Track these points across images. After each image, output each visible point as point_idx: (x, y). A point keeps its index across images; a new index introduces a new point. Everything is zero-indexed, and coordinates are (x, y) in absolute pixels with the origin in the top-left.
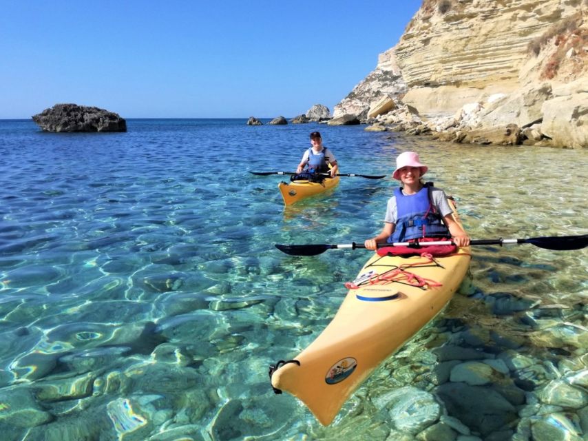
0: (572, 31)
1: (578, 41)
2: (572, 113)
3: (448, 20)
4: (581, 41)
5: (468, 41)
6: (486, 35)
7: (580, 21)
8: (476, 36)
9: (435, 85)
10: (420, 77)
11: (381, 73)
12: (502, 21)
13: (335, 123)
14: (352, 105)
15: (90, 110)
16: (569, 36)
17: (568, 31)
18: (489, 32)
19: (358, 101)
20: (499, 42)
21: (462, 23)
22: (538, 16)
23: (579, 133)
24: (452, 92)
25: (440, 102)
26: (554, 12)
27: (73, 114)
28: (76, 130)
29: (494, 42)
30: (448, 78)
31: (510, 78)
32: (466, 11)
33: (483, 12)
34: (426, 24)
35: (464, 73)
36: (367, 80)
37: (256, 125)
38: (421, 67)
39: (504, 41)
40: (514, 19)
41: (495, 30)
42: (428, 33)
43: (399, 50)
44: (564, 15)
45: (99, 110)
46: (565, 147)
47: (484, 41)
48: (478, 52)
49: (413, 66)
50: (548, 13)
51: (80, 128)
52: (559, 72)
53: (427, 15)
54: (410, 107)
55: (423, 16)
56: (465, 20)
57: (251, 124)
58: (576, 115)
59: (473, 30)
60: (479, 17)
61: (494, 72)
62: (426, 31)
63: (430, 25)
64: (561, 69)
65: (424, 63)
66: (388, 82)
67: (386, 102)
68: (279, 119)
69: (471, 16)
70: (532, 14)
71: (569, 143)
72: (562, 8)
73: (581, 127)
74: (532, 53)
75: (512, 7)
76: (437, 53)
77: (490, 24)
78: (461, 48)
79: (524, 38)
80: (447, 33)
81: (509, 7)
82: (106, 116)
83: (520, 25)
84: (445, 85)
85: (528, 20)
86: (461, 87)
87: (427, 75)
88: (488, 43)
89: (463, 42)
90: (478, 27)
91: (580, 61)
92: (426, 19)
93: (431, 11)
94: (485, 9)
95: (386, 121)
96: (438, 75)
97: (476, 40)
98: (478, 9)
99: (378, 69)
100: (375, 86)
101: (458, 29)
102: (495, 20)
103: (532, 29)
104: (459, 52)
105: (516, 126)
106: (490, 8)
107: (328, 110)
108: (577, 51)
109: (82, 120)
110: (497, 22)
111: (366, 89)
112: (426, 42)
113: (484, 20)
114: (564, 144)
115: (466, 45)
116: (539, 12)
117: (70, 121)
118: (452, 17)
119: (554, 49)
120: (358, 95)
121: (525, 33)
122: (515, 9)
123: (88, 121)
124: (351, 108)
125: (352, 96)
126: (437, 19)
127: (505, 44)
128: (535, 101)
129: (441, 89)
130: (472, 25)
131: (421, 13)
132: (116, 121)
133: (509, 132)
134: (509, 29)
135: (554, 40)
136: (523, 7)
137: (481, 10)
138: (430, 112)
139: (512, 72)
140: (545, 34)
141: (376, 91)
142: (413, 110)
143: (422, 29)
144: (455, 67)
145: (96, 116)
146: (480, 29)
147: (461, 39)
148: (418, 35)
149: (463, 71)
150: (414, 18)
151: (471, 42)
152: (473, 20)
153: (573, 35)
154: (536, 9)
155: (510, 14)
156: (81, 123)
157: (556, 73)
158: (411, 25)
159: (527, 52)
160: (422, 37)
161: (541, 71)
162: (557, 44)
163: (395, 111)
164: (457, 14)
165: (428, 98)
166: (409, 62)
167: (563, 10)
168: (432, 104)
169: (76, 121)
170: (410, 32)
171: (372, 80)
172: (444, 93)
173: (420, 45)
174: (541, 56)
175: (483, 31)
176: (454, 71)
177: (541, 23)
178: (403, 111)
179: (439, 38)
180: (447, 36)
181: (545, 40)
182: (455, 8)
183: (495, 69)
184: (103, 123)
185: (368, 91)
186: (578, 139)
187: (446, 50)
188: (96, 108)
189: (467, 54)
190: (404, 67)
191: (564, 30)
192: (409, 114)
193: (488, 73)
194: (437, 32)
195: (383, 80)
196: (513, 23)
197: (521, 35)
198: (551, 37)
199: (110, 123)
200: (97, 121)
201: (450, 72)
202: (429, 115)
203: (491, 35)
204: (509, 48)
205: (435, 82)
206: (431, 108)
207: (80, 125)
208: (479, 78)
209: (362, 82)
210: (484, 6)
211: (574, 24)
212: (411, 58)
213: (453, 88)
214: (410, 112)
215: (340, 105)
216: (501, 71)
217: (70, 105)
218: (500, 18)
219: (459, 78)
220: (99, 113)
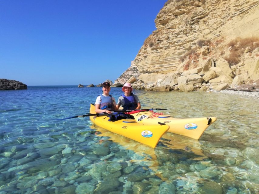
0: (194, 54)
1: (195, 57)
2: (186, 81)
3: (153, 49)
4: (197, 57)
5: (160, 57)
6: (166, 55)
7: (196, 50)
8: (163, 55)
9: (150, 73)
10: (144, 70)
11: (132, 68)
12: (172, 50)
13: (113, 86)
14: (122, 80)
15: (12, 81)
16: (193, 56)
17: (192, 54)
18: (168, 54)
19: (124, 79)
20: (171, 57)
21: (158, 50)
22: (184, 48)
23: (187, 87)
24: (155, 75)
25: (152, 79)
26: (189, 47)
27: (5, 83)
28: (6, 89)
29: (169, 57)
30: (154, 70)
31: (175, 70)
32: (159, 46)
33: (165, 47)
34: (145, 51)
35: (159, 69)
36: (127, 71)
37: (81, 87)
38: (144, 66)
39: (172, 57)
40: (175, 49)
41: (169, 53)
42: (146, 54)
43: (136, 60)
44: (192, 48)
45: (16, 81)
46: (183, 92)
47: (166, 57)
48: (164, 61)
49: (141, 66)
50: (187, 47)
51: (8, 88)
52: (189, 68)
53: (145, 48)
54: (141, 81)
55: (144, 48)
56: (159, 49)
57: (79, 87)
58: (187, 82)
59: (162, 53)
60: (164, 49)
61: (169, 68)
62: (145, 53)
63: (147, 51)
64: (190, 67)
65: (145, 65)
66: (135, 72)
67: (133, 79)
68: (91, 85)
69: (161, 48)
70: (181, 48)
71: (184, 91)
72: (191, 46)
73: (188, 85)
74: (181, 61)
75: (175, 45)
76: (150, 61)
77: (167, 51)
78: (158, 59)
79: (180, 56)
80: (152, 54)
81: (174, 45)
82: (19, 84)
83: (178, 52)
84: (153, 72)
85: (180, 50)
86: (159, 73)
87: (146, 69)
88: (167, 58)
89: (158, 57)
90: (163, 52)
91: (196, 64)
92: (145, 49)
93: (147, 46)
94: (165, 46)
95: (133, 86)
96: (150, 69)
97: (163, 57)
98: (163, 46)
99: (131, 67)
100: (130, 73)
101: (156, 53)
102: (169, 49)
103: (182, 53)
104: (157, 61)
105: (169, 85)
106: (167, 45)
107: (112, 82)
108: (195, 61)
109: (9, 85)
110: (170, 50)
111: (127, 74)
112: (146, 57)
113: (165, 50)
114: (182, 91)
115: (159, 58)
116: (184, 47)
117: (3, 85)
118: (154, 48)
119: (188, 59)
120: (124, 76)
121: (180, 54)
122: (176, 46)
123: (11, 86)
124: (121, 81)
125: (121, 77)
126: (149, 49)
127: (173, 58)
128: (176, 77)
129: (152, 74)
130: (161, 51)
131: (143, 47)
132: (23, 86)
133: (167, 88)
134: (174, 53)
135: (188, 57)
136: (179, 45)
137: (164, 46)
138: (148, 82)
139: (176, 68)
140: (185, 55)
141: (131, 75)
142: (142, 82)
143: (144, 52)
144: (156, 66)
145: (14, 84)
146: (164, 53)
147: (158, 56)
148: (143, 54)
149: (159, 68)
150: (141, 48)
151: (161, 57)
152: (161, 50)
153: (194, 55)
154: (183, 46)
155: (174, 48)
156: (8, 86)
157: (188, 68)
158: (140, 51)
159: (180, 61)
160: (144, 55)
161: (184, 67)
162: (189, 58)
163: (136, 82)
164: (156, 47)
165: (147, 77)
166: (140, 64)
167: (192, 46)
168: (149, 80)
169: (6, 85)
170: (140, 53)
171: (129, 71)
172: (153, 75)
173: (143, 58)
174: (184, 62)
175: (165, 54)
176: (156, 67)
177: (185, 51)
178: (139, 82)
179: (150, 56)
180: (153, 55)
181: (185, 57)
182: (155, 45)
183: (170, 67)
184: (18, 86)
185: (128, 75)
186: (187, 89)
187: (152, 60)
188: (15, 81)
189: (160, 61)
190: (138, 66)
191: (191, 53)
192: (141, 83)
193: (168, 68)
194: (149, 54)
195: (133, 71)
196: (175, 51)
197: (178, 55)
198: (187, 56)
199: (20, 87)
200: (15, 85)
201: (155, 68)
202: (148, 83)
203: (168, 55)
204: (175, 60)
205: (149, 71)
206: (148, 81)
207: (8, 87)
208: (165, 70)
209: (125, 71)
210: (165, 45)
211: (194, 51)
212: (141, 63)
213: (156, 74)
214: (141, 82)
215: (117, 80)
216: (172, 68)
217: (4, 79)
218: (171, 49)
219: (158, 70)
220: (16, 82)
